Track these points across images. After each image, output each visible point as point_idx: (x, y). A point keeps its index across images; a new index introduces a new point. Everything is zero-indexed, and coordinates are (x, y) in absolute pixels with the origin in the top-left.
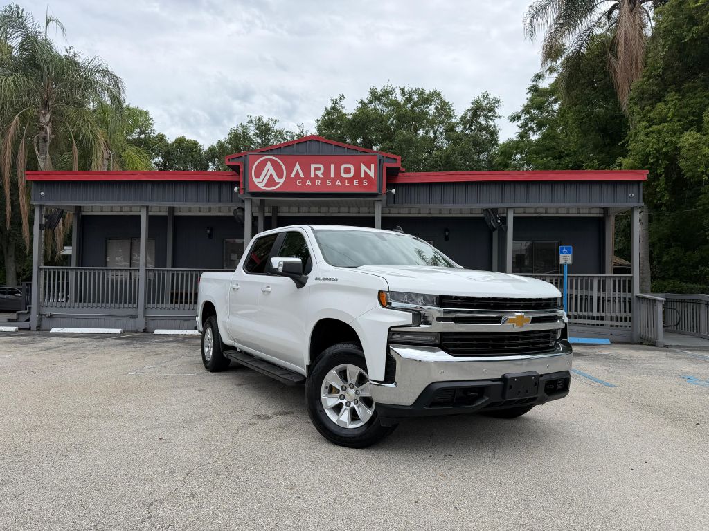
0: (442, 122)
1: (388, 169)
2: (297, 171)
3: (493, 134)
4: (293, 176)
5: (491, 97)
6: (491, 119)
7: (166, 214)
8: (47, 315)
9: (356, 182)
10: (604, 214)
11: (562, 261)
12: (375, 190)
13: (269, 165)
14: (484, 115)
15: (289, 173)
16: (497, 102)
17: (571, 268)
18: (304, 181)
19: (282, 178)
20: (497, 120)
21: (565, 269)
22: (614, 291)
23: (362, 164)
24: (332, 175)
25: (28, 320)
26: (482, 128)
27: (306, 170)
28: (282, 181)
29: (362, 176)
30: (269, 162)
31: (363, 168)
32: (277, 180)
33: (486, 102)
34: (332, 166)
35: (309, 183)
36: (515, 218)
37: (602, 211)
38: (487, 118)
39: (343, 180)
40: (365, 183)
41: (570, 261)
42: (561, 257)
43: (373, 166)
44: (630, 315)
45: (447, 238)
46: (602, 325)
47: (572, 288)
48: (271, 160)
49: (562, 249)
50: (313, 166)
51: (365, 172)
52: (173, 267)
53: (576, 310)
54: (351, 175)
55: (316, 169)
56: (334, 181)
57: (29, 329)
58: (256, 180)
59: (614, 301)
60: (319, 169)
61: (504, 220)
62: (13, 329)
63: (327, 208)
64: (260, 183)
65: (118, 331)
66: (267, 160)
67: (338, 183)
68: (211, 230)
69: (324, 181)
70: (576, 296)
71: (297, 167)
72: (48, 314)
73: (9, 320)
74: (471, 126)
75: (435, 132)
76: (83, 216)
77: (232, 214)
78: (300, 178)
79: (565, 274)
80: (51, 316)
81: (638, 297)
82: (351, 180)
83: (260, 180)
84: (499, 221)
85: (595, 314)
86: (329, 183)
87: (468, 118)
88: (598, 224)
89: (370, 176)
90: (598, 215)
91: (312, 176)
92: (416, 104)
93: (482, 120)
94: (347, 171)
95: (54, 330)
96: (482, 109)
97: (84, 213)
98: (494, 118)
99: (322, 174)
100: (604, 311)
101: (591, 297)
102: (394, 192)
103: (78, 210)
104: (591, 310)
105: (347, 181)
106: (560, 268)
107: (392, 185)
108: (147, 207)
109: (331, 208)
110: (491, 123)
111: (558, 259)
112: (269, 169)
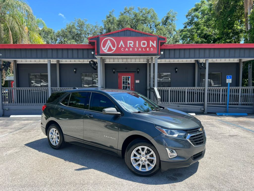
1: (161, 42)
2: (122, 44)
4: (120, 46)
7: (56, 63)
9: (148, 49)
10: (239, 61)
12: (156, 52)
13: (109, 42)
15: (118, 45)
17: (231, 85)
18: (125, 49)
19: (115, 47)
21: (229, 85)
24: (137, 46)
26: (169, 24)
27: (126, 44)
28: (115, 49)
29: (151, 46)
30: (109, 40)
31: (151, 42)
32: (113, 48)
34: (137, 42)
35: (127, 49)
38: (172, 20)
39: (142, 48)
40: (152, 49)
41: (230, 82)
43: (155, 42)
45: (176, 72)
49: (228, 76)
50: (129, 42)
51: (152, 44)
52: (60, 87)
54: (146, 46)
55: (130, 43)
56: (138, 49)
59: (247, 98)
60: (131, 43)
64: (105, 50)
66: (108, 39)
67: (140, 49)
68: (76, 69)
69: (133, 48)
71: (122, 42)
76: (18, 64)
77: (89, 63)
78: (123, 47)
79: (228, 87)
82: (145, 48)
83: (105, 48)
84: (203, 65)
86: (136, 49)
87: (164, 20)
88: (237, 65)
89: (154, 46)
90: (237, 62)
91: (128, 46)
93: (170, 21)
94: (144, 44)
95: (12, 116)
98: (175, 20)
99: (133, 45)
100: (243, 101)
101: (238, 96)
102: (162, 53)
103: (15, 61)
104: (238, 101)
105: (144, 49)
106: (226, 85)
107: (161, 50)
108: (50, 60)
109: (128, 60)
110: (173, 22)
111: (226, 81)
112: (109, 43)
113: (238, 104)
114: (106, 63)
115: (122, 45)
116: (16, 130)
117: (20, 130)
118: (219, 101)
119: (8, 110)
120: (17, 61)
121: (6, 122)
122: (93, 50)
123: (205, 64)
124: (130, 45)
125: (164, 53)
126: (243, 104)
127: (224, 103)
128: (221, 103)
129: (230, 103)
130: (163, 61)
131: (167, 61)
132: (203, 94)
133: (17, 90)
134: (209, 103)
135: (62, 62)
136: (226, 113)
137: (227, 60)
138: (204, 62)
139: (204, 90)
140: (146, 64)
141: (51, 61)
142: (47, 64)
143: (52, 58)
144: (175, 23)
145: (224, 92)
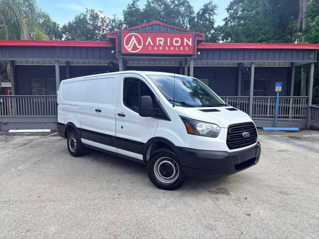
0: (187, 16)
1: (197, 40)
3: (212, 23)
4: (147, 44)
5: (213, 4)
6: (212, 15)
7: (65, 65)
8: (5, 123)
9: (182, 48)
10: (291, 65)
11: (276, 90)
12: (191, 53)
13: (133, 38)
14: (209, 13)
15: (145, 43)
16: (215, 7)
17: (281, 93)
18: (153, 47)
19: (141, 46)
20: (215, 16)
21: (278, 94)
23: (185, 39)
24: (169, 44)
26: (207, 20)
27: (154, 41)
28: (141, 47)
29: (185, 44)
30: (133, 37)
31: (186, 40)
33: (210, 6)
34: (169, 39)
35: (156, 48)
36: (255, 68)
37: (290, 64)
38: (210, 15)
39: (174, 47)
40: (187, 49)
41: (280, 90)
42: (277, 88)
43: (191, 39)
44: (306, 116)
45: (215, 77)
47: (280, 103)
48: (134, 35)
49: (277, 84)
50: (158, 39)
51: (186, 42)
54: (179, 44)
55: (160, 40)
56: (169, 47)
58: (126, 47)
60: (161, 40)
61: (250, 69)
63: (153, 62)
65: (49, 131)
67: (172, 48)
69: (164, 47)
71: (149, 39)
74: (201, 18)
75: (183, 20)
76: (16, 66)
77: (107, 65)
78: (151, 46)
80: (6, 123)
81: (311, 107)
82: (179, 47)
83: (129, 46)
84: (247, 70)
86: (167, 48)
87: (200, 14)
88: (288, 70)
89: (189, 45)
90: (288, 66)
91: (158, 44)
92: (176, 5)
93: (207, 15)
94: (177, 42)
95: (11, 131)
96: (208, 10)
97: (16, 64)
98: (213, 15)
99: (163, 43)
100: (294, 114)
101: (289, 107)
102: (199, 53)
103: (13, 62)
104: (288, 114)
105: (176, 47)
106: (275, 93)
107: (198, 50)
109: (156, 62)
110: (211, 17)
111: (275, 89)
112: (133, 40)
113: (288, 118)
114: (128, 65)
115: (149, 42)
116: (20, 146)
117: (26, 146)
118: (266, 114)
119: (5, 124)
120: (15, 62)
121: (6, 138)
122: (114, 48)
124: (160, 42)
125: (201, 53)
126: (294, 118)
127: (271, 116)
128: (268, 115)
129: (279, 116)
132: (248, 105)
134: (254, 115)
135: (73, 63)
136: (274, 127)
139: (249, 99)
140: (178, 67)
143: (61, 58)
144: (213, 19)
145: (273, 102)
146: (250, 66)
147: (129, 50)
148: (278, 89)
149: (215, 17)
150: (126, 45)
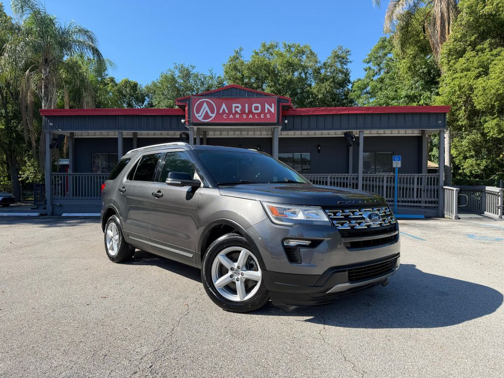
1: (282, 106)
3: (346, 74)
4: (221, 112)
5: (344, 48)
7: (132, 137)
9: (262, 116)
10: (422, 134)
11: (394, 166)
12: (274, 121)
13: (205, 105)
17: (401, 170)
18: (228, 115)
19: (214, 113)
21: (397, 171)
22: (428, 184)
23: (266, 104)
24: (247, 112)
25: (45, 208)
26: (338, 71)
27: (230, 109)
28: (214, 115)
29: (266, 111)
30: (205, 103)
31: (267, 106)
32: (210, 114)
33: (341, 52)
34: (247, 105)
35: (231, 116)
36: (364, 138)
37: (421, 132)
38: (342, 63)
39: (254, 114)
40: (268, 116)
41: (399, 166)
42: (394, 163)
43: (273, 105)
44: (436, 199)
45: (319, 151)
46: (420, 207)
47: (400, 183)
48: (206, 101)
49: (394, 158)
50: (234, 105)
51: (268, 109)
53: (403, 197)
54: (259, 111)
55: (236, 107)
56: (248, 115)
57: (46, 215)
58: (197, 115)
59: (427, 191)
60: (238, 107)
62: (36, 214)
63: (240, 132)
64: (200, 117)
67: (251, 116)
69: (241, 115)
70: (403, 188)
71: (224, 106)
72: (58, 204)
73: (32, 209)
75: (306, 74)
76: (76, 139)
78: (225, 113)
79: (397, 174)
81: (443, 188)
82: (259, 115)
83: (200, 115)
84: (354, 140)
85: (415, 199)
87: (329, 63)
89: (271, 112)
90: (418, 135)
91: (234, 112)
93: (338, 65)
94: (256, 108)
95: (64, 215)
97: (76, 137)
98: (346, 63)
99: (240, 110)
100: (421, 197)
101: (413, 189)
102: (286, 121)
103: (72, 134)
104: (413, 197)
105: (256, 115)
106: (393, 170)
107: (285, 117)
108: (122, 132)
109: (242, 132)
110: (345, 67)
111: (392, 164)
112: (205, 108)
114: (208, 137)
115: (224, 109)
119: (59, 206)
120: (75, 134)
122: (184, 117)
123: (358, 138)
124: (237, 109)
127: (390, 199)
129: (399, 200)
130: (291, 134)
131: (297, 134)
133: (73, 177)
137: (402, 133)
138: (356, 135)
139: (357, 179)
141: (123, 134)
142: (117, 139)
143: (125, 129)
144: (347, 69)
145: (391, 182)
146: (358, 135)
147: (200, 119)
148: (397, 164)
149: (349, 66)
150: (197, 113)
